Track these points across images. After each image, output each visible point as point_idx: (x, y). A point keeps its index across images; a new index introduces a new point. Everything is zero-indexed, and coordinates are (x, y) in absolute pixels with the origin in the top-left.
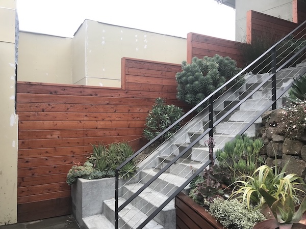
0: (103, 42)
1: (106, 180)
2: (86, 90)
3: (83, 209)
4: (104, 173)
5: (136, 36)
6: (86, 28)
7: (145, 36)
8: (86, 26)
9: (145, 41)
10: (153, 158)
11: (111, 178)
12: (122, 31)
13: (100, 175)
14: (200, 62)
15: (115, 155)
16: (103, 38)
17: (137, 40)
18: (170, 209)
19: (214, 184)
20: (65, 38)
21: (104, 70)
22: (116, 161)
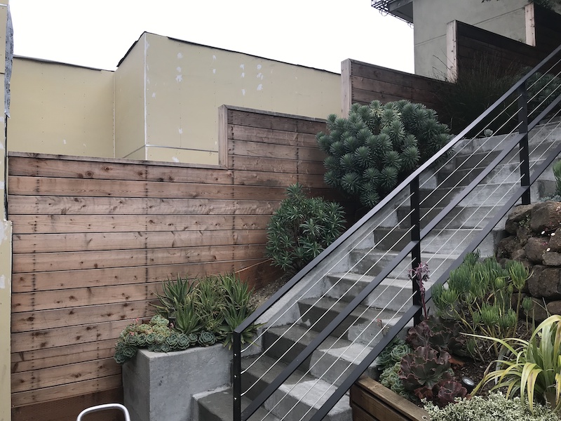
0: (179, 78)
1: (198, 352)
2: (150, 170)
3: (152, 414)
4: (193, 338)
5: (242, 66)
6: (146, 48)
7: (259, 67)
8: (145, 46)
9: (259, 76)
10: (288, 305)
11: (208, 348)
12: (214, 57)
13: (185, 342)
14: (365, 111)
15: (213, 300)
16: (179, 69)
17: (243, 74)
18: (342, 410)
19: (438, 355)
20: (100, 70)
21: (180, 131)
22: (215, 313)
